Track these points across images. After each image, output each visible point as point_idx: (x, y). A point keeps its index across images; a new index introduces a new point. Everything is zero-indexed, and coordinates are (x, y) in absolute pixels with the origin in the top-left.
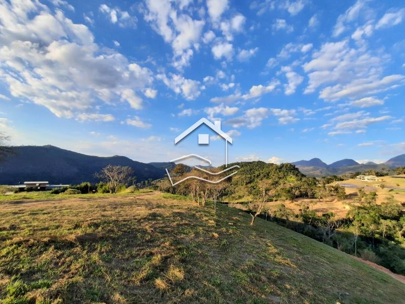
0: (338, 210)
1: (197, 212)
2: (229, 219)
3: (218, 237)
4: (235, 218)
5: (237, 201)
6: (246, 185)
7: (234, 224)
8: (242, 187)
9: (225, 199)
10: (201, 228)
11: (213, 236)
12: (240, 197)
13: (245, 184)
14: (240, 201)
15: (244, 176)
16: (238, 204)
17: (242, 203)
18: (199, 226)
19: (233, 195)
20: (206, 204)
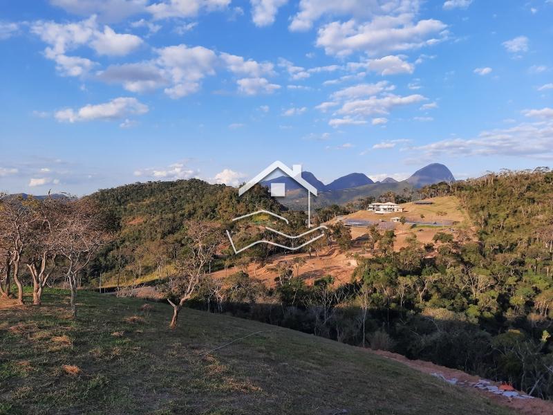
0: (339, 271)
1: (11, 323)
2: (114, 324)
3: (79, 373)
4: (128, 319)
5: (139, 281)
6: (162, 238)
7: (127, 332)
8: (152, 246)
9: (108, 279)
10: (25, 363)
11: (65, 372)
12: (148, 270)
13: (159, 236)
14: (148, 278)
15: (158, 217)
16: (143, 288)
17: (152, 283)
18: (22, 358)
19: (129, 268)
20: (45, 298)
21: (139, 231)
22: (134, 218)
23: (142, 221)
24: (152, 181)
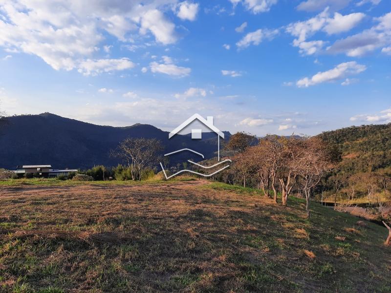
1: (272, 213)
2: (337, 230)
3: (314, 258)
4: (348, 229)
5: (352, 202)
6: (372, 171)
7: (347, 239)
8: (364, 177)
9: (328, 196)
10: (281, 240)
11: (305, 255)
12: (359, 194)
13: (370, 169)
14: (360, 201)
15: (369, 153)
16: (355, 208)
17: (364, 205)
18: (279, 236)
19: (344, 190)
20: (289, 202)
21: (353, 163)
22: (349, 153)
23: (355, 156)
24: (365, 125)
